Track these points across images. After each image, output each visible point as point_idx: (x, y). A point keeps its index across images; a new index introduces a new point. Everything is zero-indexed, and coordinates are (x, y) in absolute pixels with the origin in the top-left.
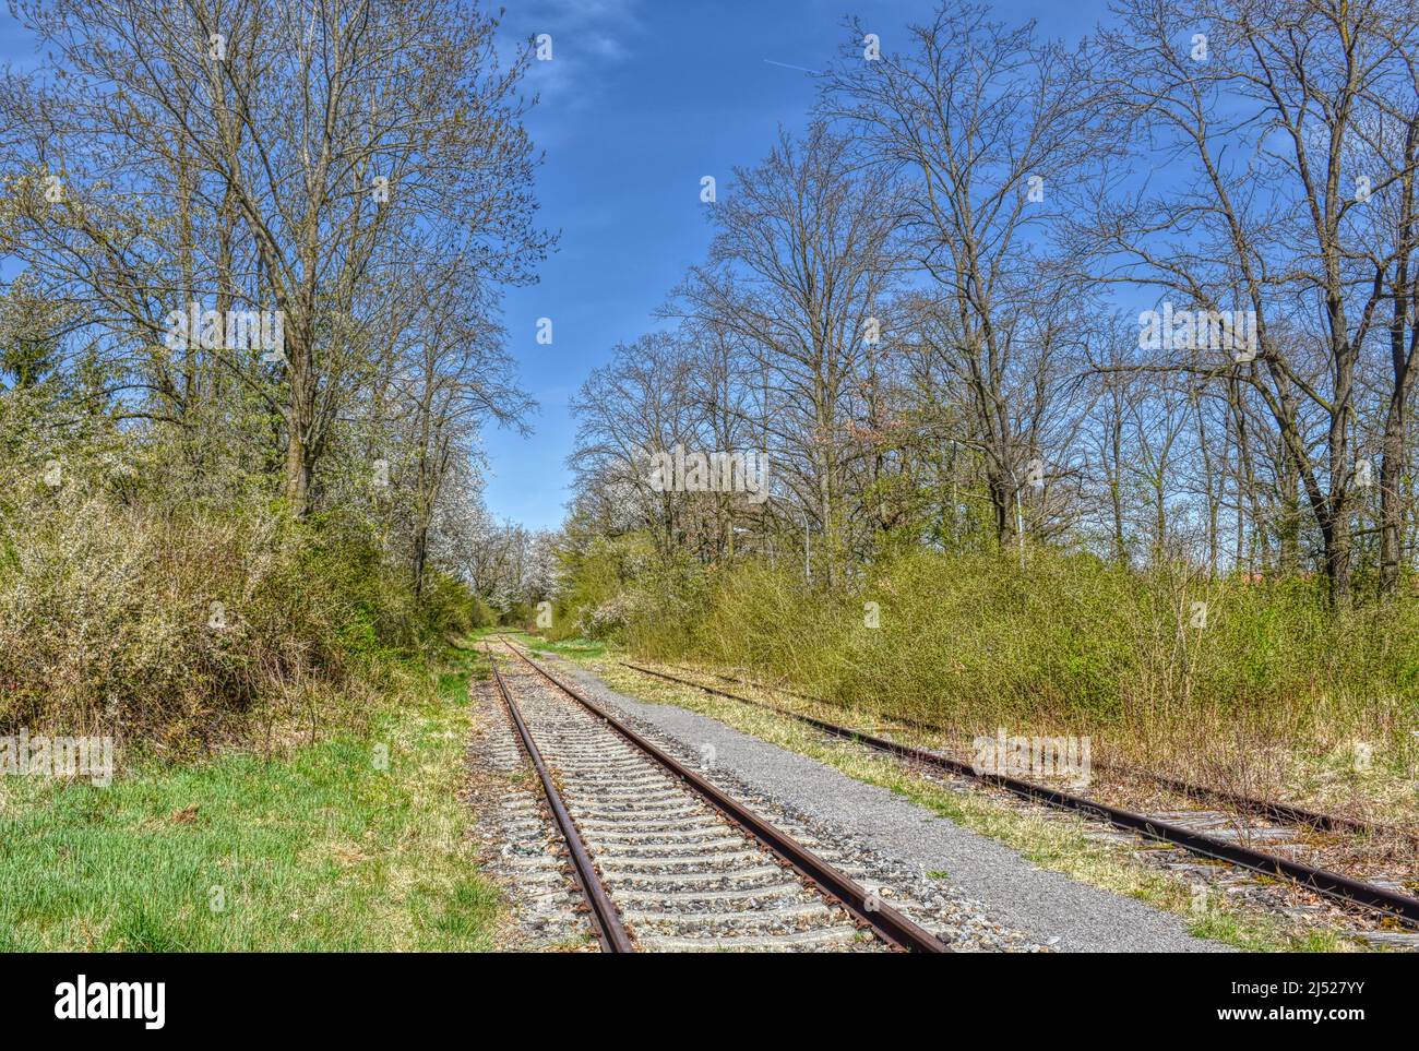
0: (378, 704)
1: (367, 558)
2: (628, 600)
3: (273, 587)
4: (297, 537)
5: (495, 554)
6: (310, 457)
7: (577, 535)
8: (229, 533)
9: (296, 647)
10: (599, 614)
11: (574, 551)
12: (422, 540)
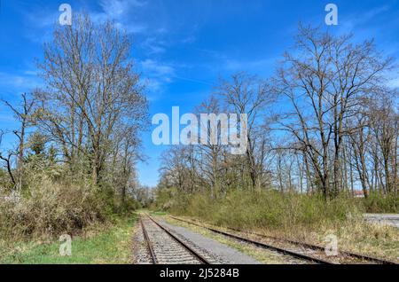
0: (112, 227)
1: (111, 193)
2: (171, 202)
3: (89, 200)
4: (95, 189)
5: (142, 192)
6: (98, 170)
7: (160, 187)
8: (79, 188)
9: (93, 214)
10: (165, 205)
11: (159, 191)
12: (124, 189)
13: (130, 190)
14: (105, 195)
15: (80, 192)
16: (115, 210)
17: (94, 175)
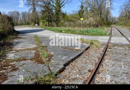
1: (103, 20)
2: (123, 22)
3: (99, 21)
4: (100, 19)
6: (100, 14)
8: (96, 18)
9: (100, 24)
10: (121, 23)
11: (119, 18)
12: (107, 18)
13: (109, 18)
14: (102, 20)
15: (96, 19)
16: (105, 24)
17: (99, 15)
